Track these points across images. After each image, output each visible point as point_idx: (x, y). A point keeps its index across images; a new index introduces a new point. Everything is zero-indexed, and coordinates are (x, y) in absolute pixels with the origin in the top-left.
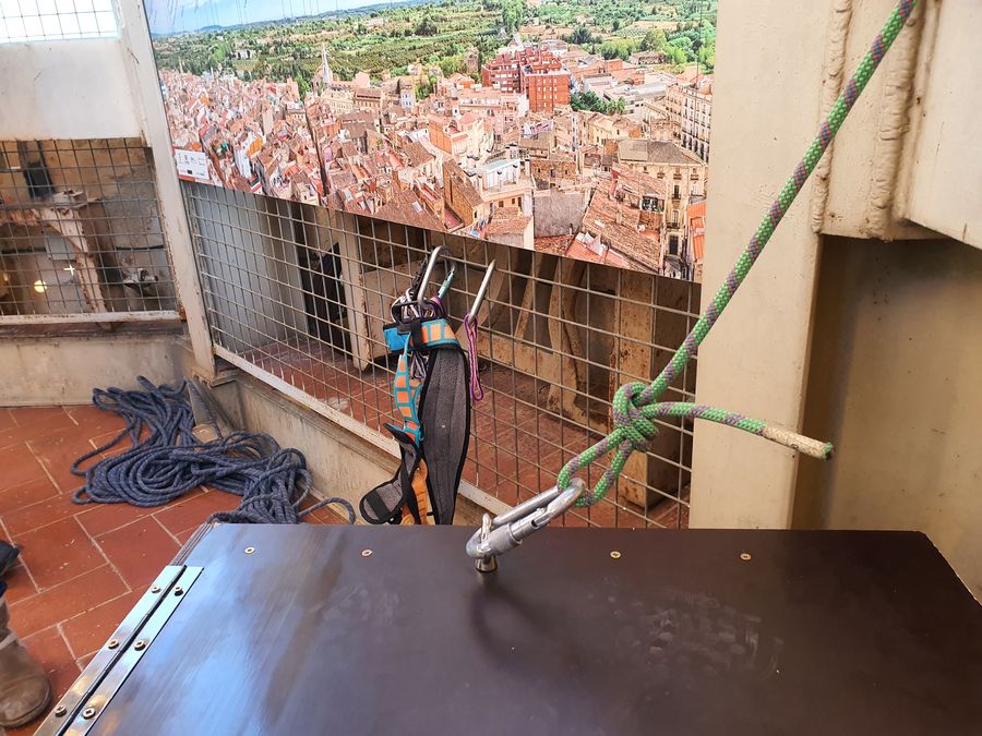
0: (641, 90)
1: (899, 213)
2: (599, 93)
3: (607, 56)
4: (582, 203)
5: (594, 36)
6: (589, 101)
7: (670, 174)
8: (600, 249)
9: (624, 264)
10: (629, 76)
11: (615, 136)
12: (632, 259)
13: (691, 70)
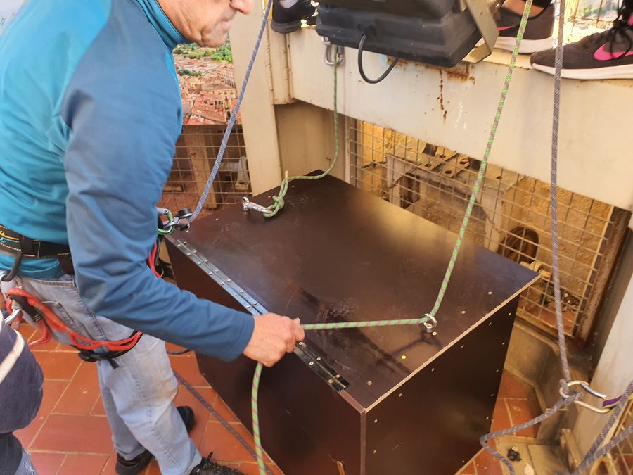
0: (207, 69)
1: (292, 97)
2: (190, 70)
3: (191, 58)
4: (190, 106)
5: (184, 52)
6: (186, 72)
7: (223, 93)
8: (202, 120)
9: (212, 123)
10: (201, 64)
11: (199, 83)
12: (215, 121)
13: (224, 62)
